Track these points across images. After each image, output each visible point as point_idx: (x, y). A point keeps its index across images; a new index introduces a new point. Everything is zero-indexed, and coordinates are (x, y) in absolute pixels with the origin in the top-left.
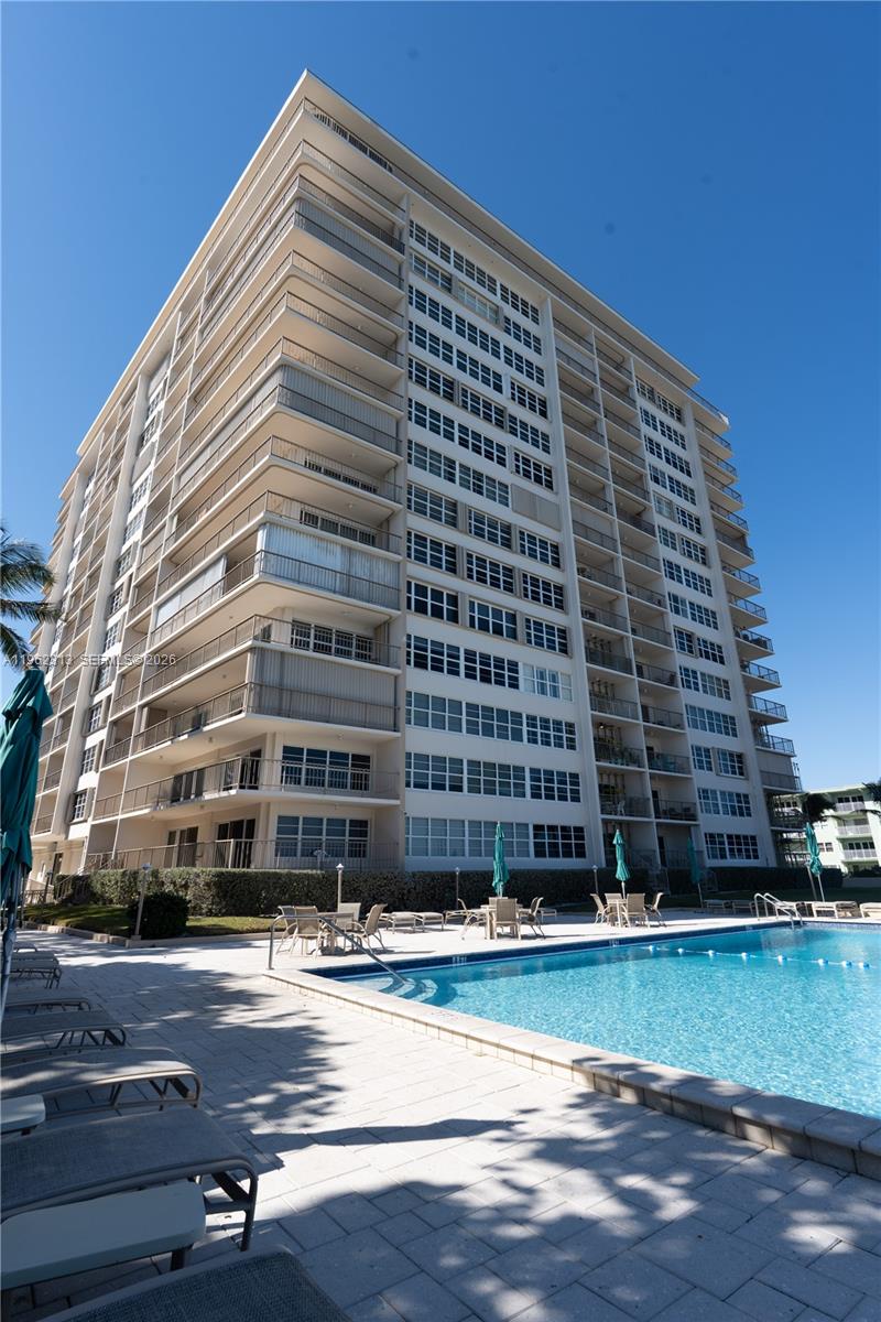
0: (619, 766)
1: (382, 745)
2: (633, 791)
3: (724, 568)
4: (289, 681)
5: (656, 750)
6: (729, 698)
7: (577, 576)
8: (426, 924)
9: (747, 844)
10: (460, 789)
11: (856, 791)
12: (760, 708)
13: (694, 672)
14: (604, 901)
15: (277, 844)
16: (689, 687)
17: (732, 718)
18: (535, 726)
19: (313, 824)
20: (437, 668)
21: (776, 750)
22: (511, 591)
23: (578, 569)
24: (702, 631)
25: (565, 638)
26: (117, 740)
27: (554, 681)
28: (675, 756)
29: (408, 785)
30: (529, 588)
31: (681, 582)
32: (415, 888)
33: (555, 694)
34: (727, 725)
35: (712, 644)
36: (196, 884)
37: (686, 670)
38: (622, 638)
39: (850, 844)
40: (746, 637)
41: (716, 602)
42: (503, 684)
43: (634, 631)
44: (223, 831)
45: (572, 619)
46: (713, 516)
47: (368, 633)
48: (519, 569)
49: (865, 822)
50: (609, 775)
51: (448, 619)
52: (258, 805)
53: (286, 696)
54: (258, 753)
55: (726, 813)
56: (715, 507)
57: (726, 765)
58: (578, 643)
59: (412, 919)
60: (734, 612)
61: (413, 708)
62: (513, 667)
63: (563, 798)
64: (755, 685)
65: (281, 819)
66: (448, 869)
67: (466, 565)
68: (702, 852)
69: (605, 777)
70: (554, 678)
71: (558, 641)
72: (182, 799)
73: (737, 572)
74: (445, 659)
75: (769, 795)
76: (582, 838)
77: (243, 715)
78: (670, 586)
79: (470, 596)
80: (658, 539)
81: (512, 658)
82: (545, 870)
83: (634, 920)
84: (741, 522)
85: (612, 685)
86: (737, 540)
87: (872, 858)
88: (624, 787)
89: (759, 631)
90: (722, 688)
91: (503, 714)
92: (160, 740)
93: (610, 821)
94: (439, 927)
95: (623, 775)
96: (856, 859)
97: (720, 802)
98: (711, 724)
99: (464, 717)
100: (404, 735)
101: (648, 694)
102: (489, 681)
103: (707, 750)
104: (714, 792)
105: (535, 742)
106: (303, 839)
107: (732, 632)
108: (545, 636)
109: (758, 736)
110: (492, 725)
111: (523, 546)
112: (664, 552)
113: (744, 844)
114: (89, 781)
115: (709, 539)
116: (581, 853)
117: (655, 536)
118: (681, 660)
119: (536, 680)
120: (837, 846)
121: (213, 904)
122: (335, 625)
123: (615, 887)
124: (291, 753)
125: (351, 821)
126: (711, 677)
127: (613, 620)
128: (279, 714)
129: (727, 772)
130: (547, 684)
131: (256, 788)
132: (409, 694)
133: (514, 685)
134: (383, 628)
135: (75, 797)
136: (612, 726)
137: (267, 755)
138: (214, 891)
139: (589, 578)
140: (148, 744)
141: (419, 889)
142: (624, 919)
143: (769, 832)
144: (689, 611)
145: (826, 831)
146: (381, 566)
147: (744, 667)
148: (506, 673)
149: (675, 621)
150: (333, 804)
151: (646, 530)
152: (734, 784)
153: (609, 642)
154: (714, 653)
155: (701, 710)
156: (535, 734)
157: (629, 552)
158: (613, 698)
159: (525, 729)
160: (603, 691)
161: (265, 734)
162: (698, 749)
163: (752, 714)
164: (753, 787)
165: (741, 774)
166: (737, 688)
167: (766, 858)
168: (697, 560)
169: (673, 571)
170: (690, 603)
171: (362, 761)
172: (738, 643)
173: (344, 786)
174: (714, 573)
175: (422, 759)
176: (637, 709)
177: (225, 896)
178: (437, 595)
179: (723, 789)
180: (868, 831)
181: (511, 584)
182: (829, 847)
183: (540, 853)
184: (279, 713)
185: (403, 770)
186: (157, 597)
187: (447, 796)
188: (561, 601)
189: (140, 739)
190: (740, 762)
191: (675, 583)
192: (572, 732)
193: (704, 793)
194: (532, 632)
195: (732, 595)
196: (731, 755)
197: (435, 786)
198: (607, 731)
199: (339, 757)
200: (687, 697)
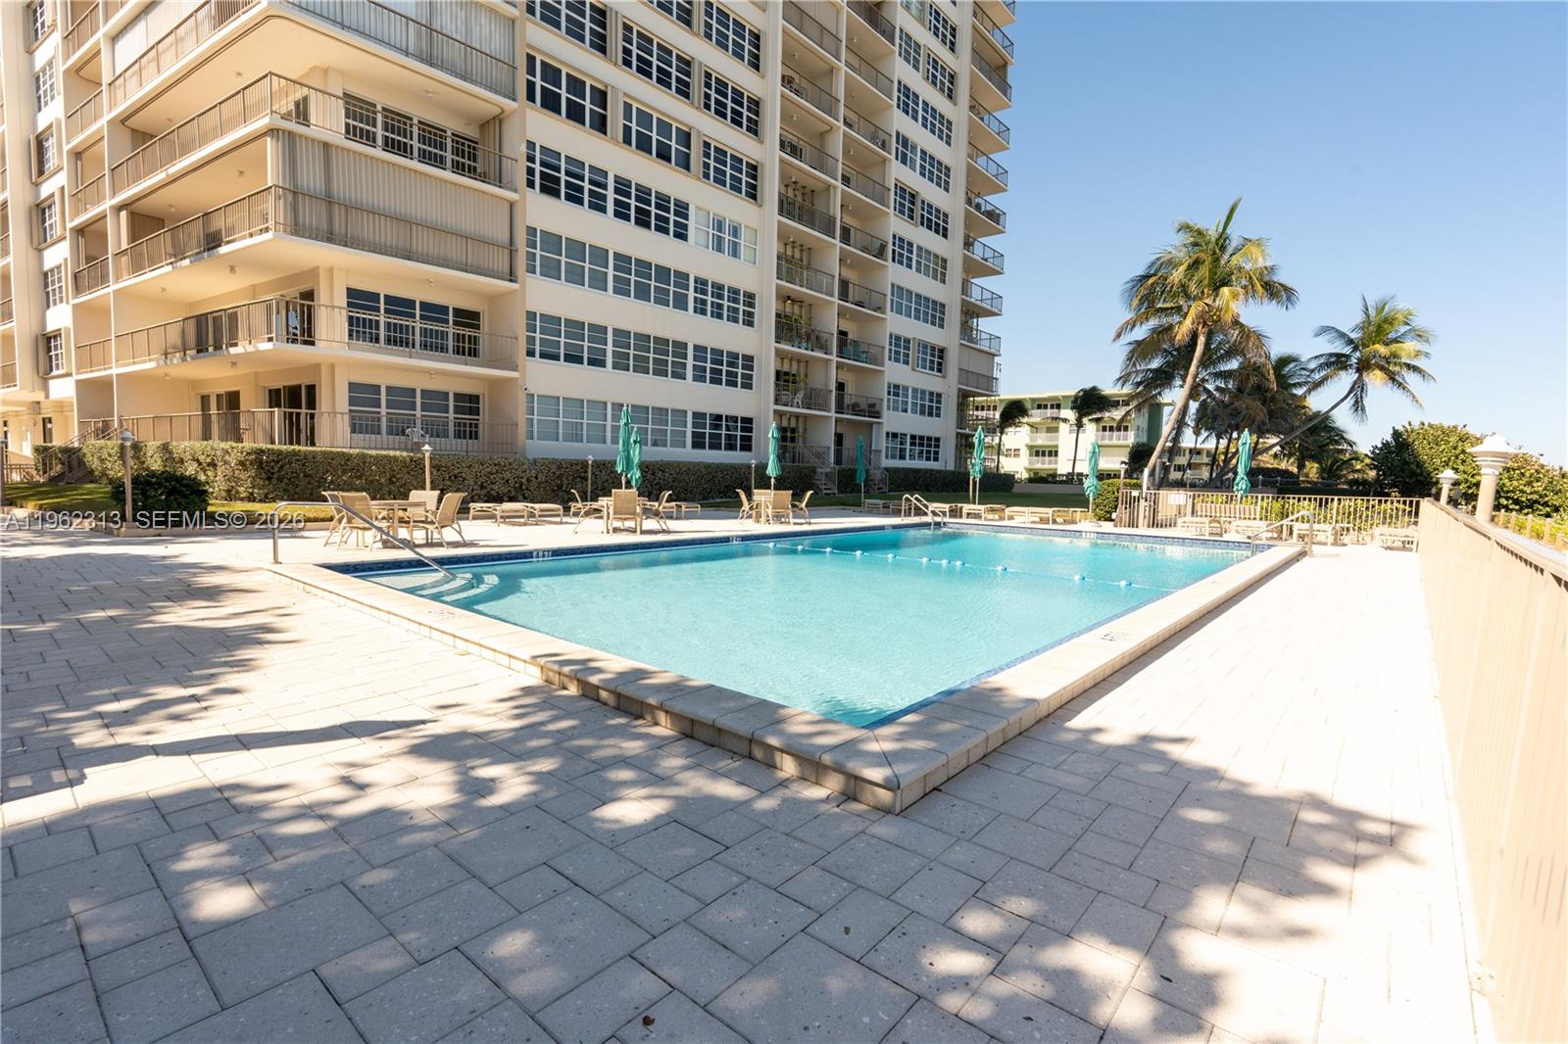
0: (803, 351)
1: (494, 299)
2: (817, 380)
3: (972, 108)
4: (342, 188)
5: (850, 336)
6: (944, 282)
7: (779, 88)
8: (540, 516)
9: (929, 446)
10: (601, 363)
11: (1056, 398)
12: (975, 296)
13: (910, 244)
14: (749, 497)
15: (352, 418)
16: (901, 263)
17: (943, 306)
18: (704, 292)
19: (402, 396)
20: (575, 198)
21: (982, 348)
22: (687, 95)
23: (783, 77)
24: (929, 192)
25: (755, 178)
26: (89, 259)
27: (735, 236)
28: (869, 344)
29: (531, 353)
30: (713, 95)
31: (916, 120)
32: (536, 478)
33: (735, 253)
34: (933, 311)
35: (938, 211)
36: (226, 463)
37: (901, 240)
38: (829, 187)
39: (1037, 452)
40: (978, 207)
41: (952, 155)
42: (666, 231)
43: (846, 180)
44: (274, 398)
45: (765, 152)
46: (974, 27)
47: (471, 132)
48: (700, 63)
49: (1056, 430)
50: (791, 361)
51: (591, 127)
52: (317, 366)
53: (338, 214)
54: (309, 295)
55: (914, 412)
56: (979, 13)
57: (924, 360)
58: (771, 186)
59: (523, 511)
60: (971, 171)
61: (538, 252)
62: (682, 209)
63: (732, 383)
64: (975, 268)
65: (353, 387)
66: (580, 457)
67: (621, 43)
68: (880, 451)
69: (786, 362)
70: (735, 232)
71: (745, 180)
72: (211, 349)
73: (986, 118)
74: (587, 186)
75: (964, 396)
76: (750, 430)
77: (269, 236)
78: (900, 122)
79: (625, 94)
80: (897, 49)
81: (683, 198)
82: (699, 464)
83: (778, 518)
84: (1007, 43)
85: (810, 249)
86: (995, 69)
87: (1053, 466)
88: (806, 376)
89: (995, 200)
90: (938, 268)
91: (663, 273)
92: (153, 262)
93: (785, 413)
94: (558, 519)
95: (807, 362)
96: (1039, 466)
97: (910, 400)
98: (917, 311)
99: (611, 272)
100: (523, 287)
101: (851, 266)
102: (647, 225)
103: (907, 341)
104: (906, 389)
105: (703, 312)
106: (388, 413)
107: (962, 198)
108: (729, 171)
109: (966, 330)
110: (650, 285)
111: (708, 26)
112: (902, 71)
113: (928, 445)
114: (60, 317)
115: (961, 63)
116: (747, 446)
117: (893, 43)
118: (896, 225)
119: (711, 231)
120: (1024, 452)
121: (253, 487)
122: (418, 112)
123: (764, 483)
124: (359, 299)
125: (455, 394)
126: (928, 252)
127: (821, 162)
128: (330, 240)
129: (924, 367)
130: (726, 238)
131: (312, 343)
132: (532, 231)
133: (682, 235)
134: (493, 124)
135: (47, 342)
136: (801, 302)
137: (322, 297)
138: (252, 473)
139: (797, 92)
140: (137, 267)
141: (542, 478)
142: (768, 516)
143: (954, 435)
144: (919, 161)
145: (1017, 438)
146: (484, 20)
147: (968, 244)
148: (672, 217)
149: (899, 173)
150: (428, 372)
151: (883, 33)
152: (929, 381)
153: (813, 191)
154: (937, 223)
155: (910, 292)
156: (704, 302)
157: (855, 62)
158: (808, 268)
159: (691, 294)
160: (797, 255)
161: (317, 268)
162: (898, 338)
163: (964, 303)
164: (947, 386)
165: (939, 371)
166: (955, 272)
167: (946, 461)
168: (942, 90)
169: (908, 100)
170: (922, 150)
171: (468, 318)
172: (968, 215)
173: (443, 349)
174: (957, 113)
175: (551, 322)
176: (833, 284)
177: (269, 479)
178: (576, 85)
179: (915, 386)
180: (1057, 438)
181: (687, 85)
182: (1016, 453)
183: (698, 442)
184: (330, 238)
185: (522, 334)
186: (106, 20)
187: (584, 371)
188: (756, 123)
189: (124, 259)
190: (941, 357)
191: (908, 119)
192: (751, 305)
193: (895, 390)
194: (712, 163)
195: (975, 149)
196: (933, 349)
197: (569, 358)
198: (796, 307)
199: (433, 311)
200: (896, 274)
